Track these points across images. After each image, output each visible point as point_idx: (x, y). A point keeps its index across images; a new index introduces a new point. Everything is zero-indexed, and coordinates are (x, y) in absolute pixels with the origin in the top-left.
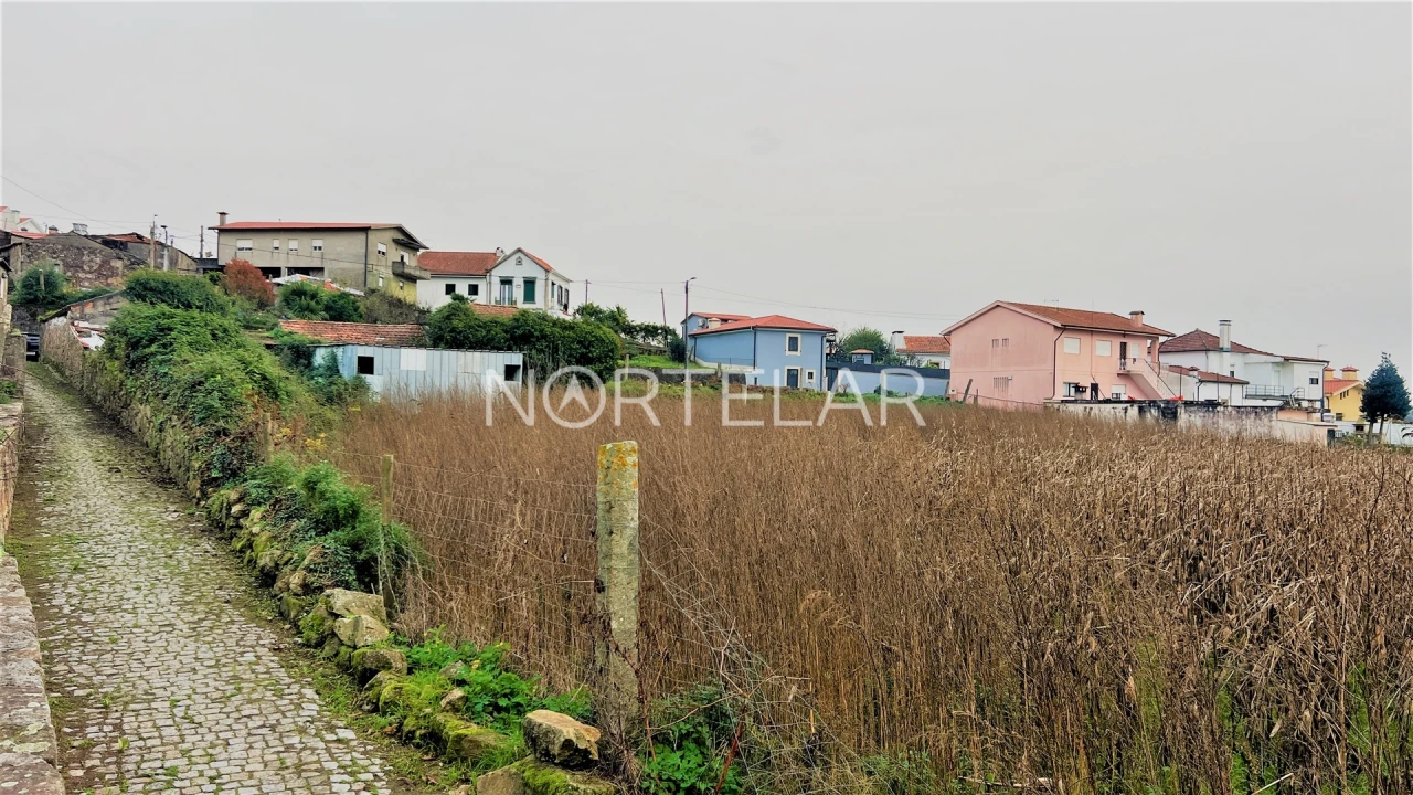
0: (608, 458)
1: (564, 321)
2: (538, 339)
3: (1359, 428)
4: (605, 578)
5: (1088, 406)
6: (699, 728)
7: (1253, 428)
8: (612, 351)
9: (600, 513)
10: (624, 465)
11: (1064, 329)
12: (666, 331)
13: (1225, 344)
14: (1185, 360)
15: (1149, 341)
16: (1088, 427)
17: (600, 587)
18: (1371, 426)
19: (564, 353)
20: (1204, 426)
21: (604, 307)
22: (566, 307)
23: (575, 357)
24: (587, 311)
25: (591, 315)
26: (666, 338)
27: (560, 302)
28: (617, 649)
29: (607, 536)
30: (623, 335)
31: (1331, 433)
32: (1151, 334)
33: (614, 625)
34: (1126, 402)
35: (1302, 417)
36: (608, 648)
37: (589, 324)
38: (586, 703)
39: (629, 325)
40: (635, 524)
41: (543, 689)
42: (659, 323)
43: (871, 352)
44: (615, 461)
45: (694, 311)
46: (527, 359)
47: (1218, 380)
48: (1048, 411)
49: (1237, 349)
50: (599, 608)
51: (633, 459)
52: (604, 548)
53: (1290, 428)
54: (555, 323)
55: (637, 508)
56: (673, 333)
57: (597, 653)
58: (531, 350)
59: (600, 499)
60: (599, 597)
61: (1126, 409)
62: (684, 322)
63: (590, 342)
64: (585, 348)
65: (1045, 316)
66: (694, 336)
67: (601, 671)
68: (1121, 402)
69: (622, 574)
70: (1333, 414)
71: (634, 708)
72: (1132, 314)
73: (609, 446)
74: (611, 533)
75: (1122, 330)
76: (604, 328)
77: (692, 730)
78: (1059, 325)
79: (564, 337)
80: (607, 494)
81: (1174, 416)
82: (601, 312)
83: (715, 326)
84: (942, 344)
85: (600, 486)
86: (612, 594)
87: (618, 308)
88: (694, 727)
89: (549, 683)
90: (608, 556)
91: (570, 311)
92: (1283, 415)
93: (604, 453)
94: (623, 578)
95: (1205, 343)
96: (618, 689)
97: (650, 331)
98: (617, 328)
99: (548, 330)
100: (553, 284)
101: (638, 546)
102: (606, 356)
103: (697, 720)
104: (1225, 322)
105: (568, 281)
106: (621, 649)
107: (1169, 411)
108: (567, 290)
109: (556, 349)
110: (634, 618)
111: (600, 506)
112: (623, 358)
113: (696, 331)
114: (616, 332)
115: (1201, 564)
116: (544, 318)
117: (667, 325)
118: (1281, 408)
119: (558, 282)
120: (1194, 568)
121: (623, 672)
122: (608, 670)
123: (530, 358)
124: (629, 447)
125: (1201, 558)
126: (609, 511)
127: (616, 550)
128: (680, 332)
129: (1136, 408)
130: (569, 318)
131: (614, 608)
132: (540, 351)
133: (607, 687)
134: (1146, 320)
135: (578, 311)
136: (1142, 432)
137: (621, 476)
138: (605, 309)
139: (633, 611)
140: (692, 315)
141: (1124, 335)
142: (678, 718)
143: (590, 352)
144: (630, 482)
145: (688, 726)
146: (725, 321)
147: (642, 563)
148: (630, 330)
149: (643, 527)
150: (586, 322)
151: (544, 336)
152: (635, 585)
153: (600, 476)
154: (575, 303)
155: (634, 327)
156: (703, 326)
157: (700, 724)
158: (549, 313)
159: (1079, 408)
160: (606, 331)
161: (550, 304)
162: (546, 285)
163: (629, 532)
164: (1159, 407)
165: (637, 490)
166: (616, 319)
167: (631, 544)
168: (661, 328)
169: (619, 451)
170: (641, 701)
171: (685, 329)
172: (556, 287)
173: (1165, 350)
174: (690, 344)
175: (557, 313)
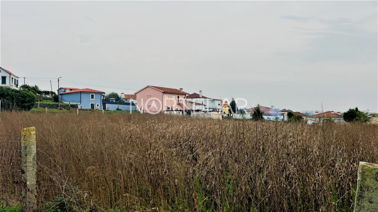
0: (25, 132)
1: (16, 90)
2: (7, 96)
3: (228, 115)
4: (25, 169)
5: (171, 112)
6: (57, 210)
7: (207, 116)
8: (33, 99)
9: (22, 149)
10: (31, 134)
11: (164, 93)
12: (52, 93)
13: (201, 96)
15: (184, 96)
16: (171, 117)
17: (23, 172)
18: (231, 114)
19: (16, 100)
20: (196, 116)
21: (30, 86)
22: (17, 85)
23: (20, 101)
24: (25, 87)
25: (26, 88)
26: (52, 95)
27: (15, 84)
28: (29, 190)
29: (25, 157)
30: (37, 94)
31: (223, 116)
32: (184, 94)
33: (28, 183)
34: (179, 111)
35: (216, 113)
36: (26, 190)
37: (25, 91)
38: (19, 208)
39: (40, 91)
40: (35, 152)
41: (5, 205)
42: (50, 90)
43: (115, 99)
44: (27, 133)
45: (61, 87)
46: (2, 102)
48: (161, 113)
49: (203, 97)
50: (23, 178)
51: (33, 133)
52: (24, 160)
53: (215, 116)
54: (13, 90)
55: (35, 147)
56: (54, 93)
57: (23, 192)
58: (4, 99)
59: (22, 145)
60: (23, 175)
61: (179, 112)
62: (58, 90)
63: (25, 96)
64: (24, 98)
65: (160, 89)
66: (61, 94)
67: (24, 198)
68: (178, 111)
69: (31, 168)
70: (223, 112)
71: (35, 207)
72: (180, 89)
73: (25, 129)
74: (26, 155)
75: (178, 93)
76: (30, 92)
77: (55, 211)
78: (163, 92)
79: (16, 95)
80: (25, 144)
81: (190, 114)
82: (29, 87)
83: (68, 91)
84: (134, 97)
85: (22, 141)
86: (27, 174)
87: (36, 86)
88: (56, 210)
89: (7, 203)
90: (25, 163)
91: (19, 87)
92: (213, 113)
93: (23, 131)
94: (31, 169)
95: (195, 96)
96: (30, 202)
97: (47, 93)
98: (35, 92)
99: (10, 93)
100: (12, 78)
101: (36, 159)
102: (31, 101)
103: (56, 208)
104: (201, 91)
105: (18, 77)
106: (30, 190)
107: (189, 112)
108: (17, 80)
109: (13, 99)
110: (35, 180)
111: (23, 148)
112: (37, 101)
113: (62, 93)
114: (35, 93)
115: (193, 149)
116: (9, 89)
117: (52, 91)
118: (212, 111)
119: (14, 78)
120: (192, 150)
121: (32, 198)
122: (27, 197)
123: (4, 101)
124: (32, 129)
125: (193, 148)
126: (25, 149)
127: (29, 160)
128: (57, 93)
129: (181, 112)
130: (18, 89)
131: (28, 178)
132: (7, 99)
133: (26, 202)
134: (184, 91)
135: (21, 87)
136: (183, 117)
137: (30, 138)
138: (31, 86)
139: (35, 178)
140: (61, 88)
141: (178, 94)
142: (50, 208)
143: (26, 99)
144: (33, 139)
145: (54, 210)
146: (71, 90)
147: (37, 163)
148: (40, 92)
149: (38, 152)
150: (24, 90)
151: (8, 95)
152: (35, 170)
153: (22, 138)
154: (21, 84)
155: (41, 92)
156: (64, 91)
157: (57, 209)
158: (11, 87)
159: (169, 112)
160: (31, 93)
161: (11, 85)
162: (10, 79)
163: (33, 154)
164: (187, 112)
165: (35, 142)
166: (35, 89)
167: (33, 158)
168: (51, 92)
169: (29, 130)
170: (38, 205)
171: (58, 92)
172: (13, 79)
173: (188, 97)
174: (60, 97)
175: (14, 87)
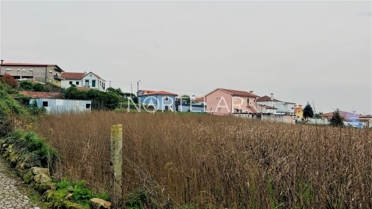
0: (114, 129)
1: (103, 92)
2: (96, 97)
3: (303, 120)
4: (113, 162)
5: (240, 114)
6: (138, 201)
7: (279, 120)
8: (117, 100)
9: (111, 144)
10: (118, 131)
11: (234, 95)
12: (132, 95)
13: (272, 99)
14: (263, 103)
15: (254, 99)
16: (240, 120)
17: (111, 164)
18: (305, 119)
19: (103, 101)
20: (267, 119)
21: (115, 88)
22: (104, 88)
23: (106, 102)
24: (110, 89)
25: (111, 90)
26: (132, 97)
27: (102, 86)
28: (116, 180)
29: (113, 150)
30: (120, 96)
31: (296, 121)
32: (254, 97)
33: (115, 174)
34: (249, 113)
35: (289, 117)
36: (113, 180)
37: (110, 93)
38: (107, 196)
39: (122, 93)
40: (121, 147)
41: (95, 193)
42: (130, 93)
44: (116, 130)
45: (140, 90)
46: (93, 102)
47: (270, 108)
48: (230, 116)
49: (275, 100)
50: (111, 170)
51: (121, 129)
52: (113, 154)
53: (287, 120)
54: (101, 92)
55: (122, 142)
56: (134, 95)
57: (110, 182)
58: (94, 100)
59: (112, 140)
60: (111, 167)
61: (249, 115)
62: (137, 92)
63: (111, 98)
64: (110, 99)
65: (230, 92)
66: (140, 96)
67: (111, 187)
68: (248, 114)
69: (117, 160)
70: (297, 116)
71: (120, 196)
72: (250, 92)
73: (114, 126)
74: (115, 149)
75: (247, 96)
76: (115, 94)
77: (136, 201)
78: (233, 94)
79: (103, 96)
80: (113, 139)
81: (260, 117)
82: (114, 89)
83: (146, 93)
85: (112, 137)
86: (115, 166)
87: (119, 89)
88: (137, 200)
89: (97, 191)
90: (113, 156)
91: (105, 89)
92: (285, 117)
93: (112, 128)
94: (118, 161)
95: (266, 99)
96: (116, 191)
97: (128, 95)
98: (119, 94)
99: (99, 94)
100: (100, 82)
101: (122, 152)
102: (115, 101)
103: (138, 199)
104: (272, 94)
105: (105, 81)
106: (117, 181)
107: (259, 116)
108: (104, 84)
109: (101, 100)
110: (121, 172)
111: (111, 142)
112: (120, 102)
113: (140, 95)
114: (118, 95)
115: (265, 153)
116: (98, 91)
117: (133, 93)
118: (285, 115)
119: (102, 81)
120: (264, 154)
121: (118, 187)
122: (114, 186)
123: (94, 102)
124: (120, 126)
125: (265, 152)
126: (114, 143)
127: (116, 154)
128: (136, 95)
129: (251, 115)
130: (105, 91)
131: (115, 169)
132: (96, 100)
133: (113, 191)
134: (253, 93)
135: (107, 89)
136: (253, 121)
137: (117, 134)
138: (115, 89)
139: (120, 170)
140: (140, 91)
141: (248, 97)
142: (132, 198)
143: (111, 100)
144: (120, 135)
145: (135, 200)
146: (148, 92)
147: (123, 158)
148: (122, 94)
149: (124, 147)
150: (110, 92)
151: (98, 96)
152: (121, 163)
153: (112, 134)
154: (107, 87)
155: (123, 94)
156: (142, 94)
157: (139, 200)
158: (99, 90)
159: (238, 115)
160: (115, 95)
161: (99, 87)
162: (99, 82)
163: (120, 149)
164: (257, 115)
165: (122, 138)
166: (118, 92)
167: (120, 152)
168: (131, 94)
169: (117, 127)
170: (122, 194)
171: (138, 94)
172: (101, 83)
173: (258, 101)
175: (101, 90)
